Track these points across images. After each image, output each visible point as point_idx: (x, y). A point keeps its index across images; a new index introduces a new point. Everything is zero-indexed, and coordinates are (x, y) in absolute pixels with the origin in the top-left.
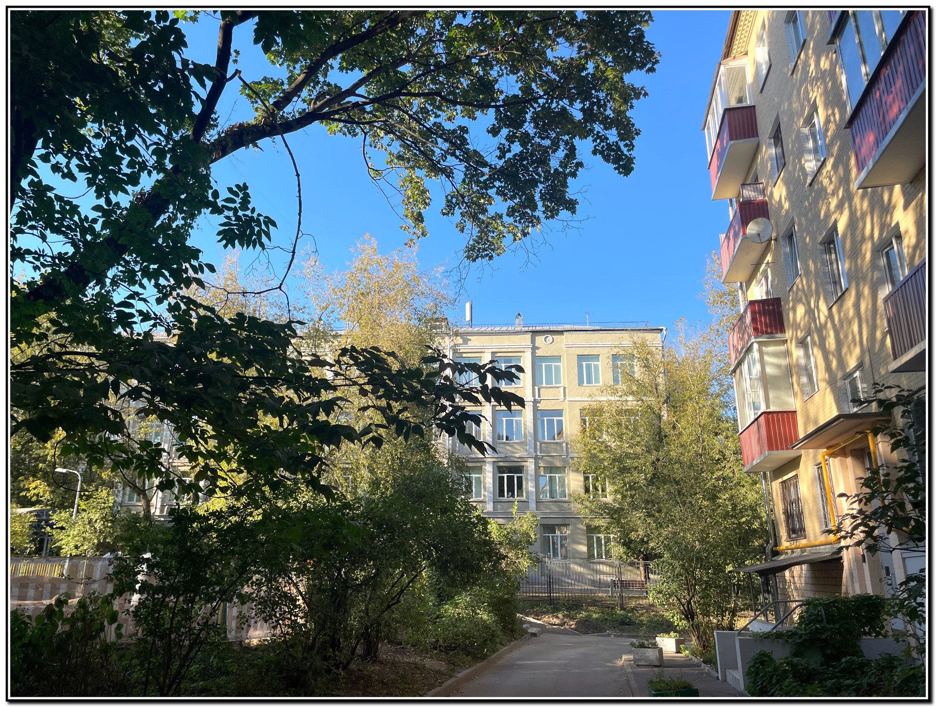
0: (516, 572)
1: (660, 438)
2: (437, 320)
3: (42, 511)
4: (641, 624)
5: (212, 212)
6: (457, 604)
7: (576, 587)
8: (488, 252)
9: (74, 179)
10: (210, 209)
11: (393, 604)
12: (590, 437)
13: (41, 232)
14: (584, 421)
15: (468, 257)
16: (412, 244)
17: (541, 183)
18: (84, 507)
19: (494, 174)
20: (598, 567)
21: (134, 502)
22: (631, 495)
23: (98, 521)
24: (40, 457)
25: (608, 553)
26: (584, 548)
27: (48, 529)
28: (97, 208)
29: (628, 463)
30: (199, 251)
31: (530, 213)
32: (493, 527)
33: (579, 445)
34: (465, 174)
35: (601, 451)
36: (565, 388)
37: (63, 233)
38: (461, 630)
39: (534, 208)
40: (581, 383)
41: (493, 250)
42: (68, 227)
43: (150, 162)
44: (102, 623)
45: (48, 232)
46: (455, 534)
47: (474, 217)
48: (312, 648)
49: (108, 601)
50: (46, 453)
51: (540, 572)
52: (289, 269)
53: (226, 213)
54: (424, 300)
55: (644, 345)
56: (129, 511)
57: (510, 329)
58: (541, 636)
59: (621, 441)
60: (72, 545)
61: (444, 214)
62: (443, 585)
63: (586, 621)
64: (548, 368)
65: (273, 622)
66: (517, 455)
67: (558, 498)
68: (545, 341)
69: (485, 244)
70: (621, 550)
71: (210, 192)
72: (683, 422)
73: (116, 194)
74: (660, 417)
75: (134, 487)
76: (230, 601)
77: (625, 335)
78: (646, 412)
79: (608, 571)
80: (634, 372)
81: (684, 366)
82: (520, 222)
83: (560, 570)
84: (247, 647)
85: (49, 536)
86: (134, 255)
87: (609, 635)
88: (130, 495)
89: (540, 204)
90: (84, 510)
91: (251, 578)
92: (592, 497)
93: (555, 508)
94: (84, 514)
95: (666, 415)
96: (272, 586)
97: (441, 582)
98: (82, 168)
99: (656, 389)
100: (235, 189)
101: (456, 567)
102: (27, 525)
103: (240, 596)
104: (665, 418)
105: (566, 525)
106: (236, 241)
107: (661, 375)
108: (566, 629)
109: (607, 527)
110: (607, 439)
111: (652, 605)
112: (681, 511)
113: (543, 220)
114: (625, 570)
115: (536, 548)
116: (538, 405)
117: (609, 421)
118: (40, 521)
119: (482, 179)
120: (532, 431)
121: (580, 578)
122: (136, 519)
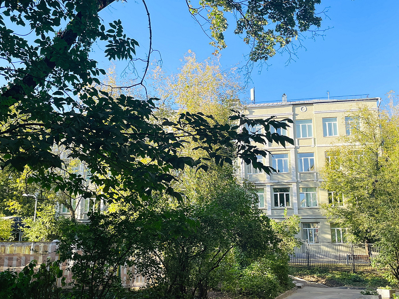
0: (287, 250)
1: (377, 168)
2: (233, 100)
3: (17, 218)
4: (367, 281)
5: (101, 39)
6: (252, 268)
7: (325, 260)
8: (264, 55)
9: (23, 24)
10: (100, 37)
11: (215, 267)
12: (332, 169)
13: (8, 57)
14: (328, 159)
15: (252, 59)
16: (217, 53)
17: (297, 8)
18: (39, 215)
19: (267, 5)
20: (339, 248)
21: (66, 213)
22: (359, 203)
23: (48, 223)
24: (14, 188)
25: (344, 239)
26: (329, 237)
27: (21, 227)
28: (37, 41)
29: (357, 184)
30: (95, 62)
31: (291, 28)
32: (272, 223)
33: (324, 174)
34: (249, 7)
35: (339, 177)
36: (315, 139)
37: (20, 57)
38: (255, 283)
39: (293, 24)
40: (325, 135)
41: (267, 53)
42: (23, 53)
43: (65, 11)
44: (54, 277)
45: (11, 57)
46: (250, 226)
47: (256, 34)
48: (170, 291)
49: (57, 264)
50: (17, 186)
51: (302, 251)
52: (146, 72)
53: (109, 39)
54: (225, 88)
55: (366, 109)
56: (63, 217)
57: (279, 103)
58: (304, 288)
59: (352, 171)
60: (34, 236)
61: (236, 33)
62: (243, 258)
63: (332, 279)
64: (304, 127)
65: (148, 277)
66: (285, 181)
67: (312, 207)
68: (302, 110)
69: (262, 50)
70: (353, 237)
71: (100, 26)
72: (393, 157)
73: (47, 32)
74: (377, 154)
75: (66, 204)
76: (123, 264)
77: (354, 104)
78: (368, 152)
79: (345, 250)
80: (359, 127)
81: (393, 121)
82: (284, 35)
83: (314, 249)
84: (133, 291)
85: (22, 231)
86: (60, 68)
87: (346, 288)
88: (63, 208)
89: (297, 22)
90: (40, 217)
91: (134, 251)
92: (333, 205)
93: (310, 212)
94: (40, 219)
95: (381, 153)
96: (145, 256)
97: (242, 256)
98: (27, 17)
99: (375, 137)
100: (114, 24)
101: (252, 246)
102: (10, 226)
103: (128, 262)
104: (380, 155)
105: (317, 223)
106: (116, 56)
107: (377, 128)
108: (319, 284)
109: (344, 224)
110: (343, 170)
111: (374, 270)
112: (392, 212)
113: (299, 32)
114: (356, 249)
115: (299, 235)
116: (298, 150)
117: (344, 159)
118: (16, 224)
119: (259, 9)
120: (294, 166)
121: (327, 254)
122: (67, 222)
